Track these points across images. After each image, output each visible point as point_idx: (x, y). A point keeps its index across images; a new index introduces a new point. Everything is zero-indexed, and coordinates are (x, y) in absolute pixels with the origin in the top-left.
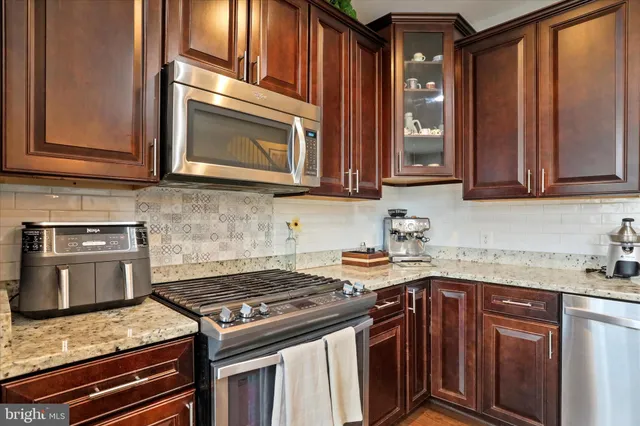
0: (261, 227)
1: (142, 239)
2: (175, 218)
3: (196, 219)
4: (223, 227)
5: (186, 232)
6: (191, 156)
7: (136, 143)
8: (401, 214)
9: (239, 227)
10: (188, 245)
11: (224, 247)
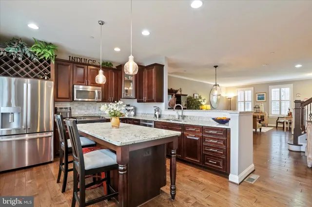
0: (94, 108)
1: (70, 109)
2: (76, 106)
3: (80, 107)
4: (86, 108)
5: (79, 109)
6: (77, 98)
7: (69, 96)
8: (129, 106)
9: (89, 108)
10: (79, 111)
11: (86, 112)
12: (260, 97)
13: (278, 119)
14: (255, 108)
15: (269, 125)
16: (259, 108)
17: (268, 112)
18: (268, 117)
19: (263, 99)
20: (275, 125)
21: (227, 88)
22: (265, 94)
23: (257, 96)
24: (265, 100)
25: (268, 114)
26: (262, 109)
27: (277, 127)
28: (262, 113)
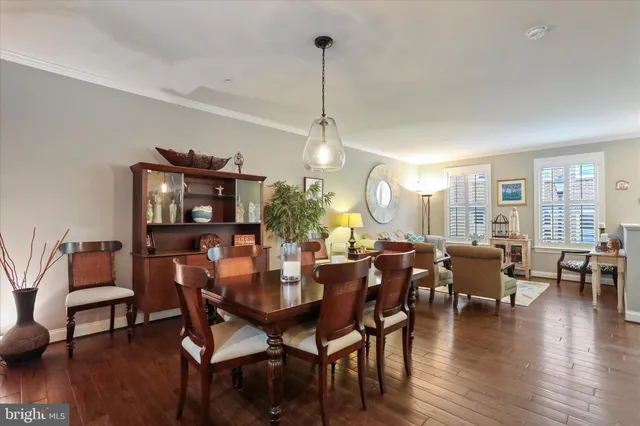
12: (509, 191)
13: (562, 259)
14: (496, 222)
15: (535, 273)
16: (507, 223)
17: (532, 237)
18: (532, 249)
19: (517, 196)
20: (554, 275)
21: (421, 169)
22: (522, 182)
23: (501, 191)
24: (523, 201)
25: (533, 243)
26: (515, 227)
27: (559, 279)
28: (514, 237)
